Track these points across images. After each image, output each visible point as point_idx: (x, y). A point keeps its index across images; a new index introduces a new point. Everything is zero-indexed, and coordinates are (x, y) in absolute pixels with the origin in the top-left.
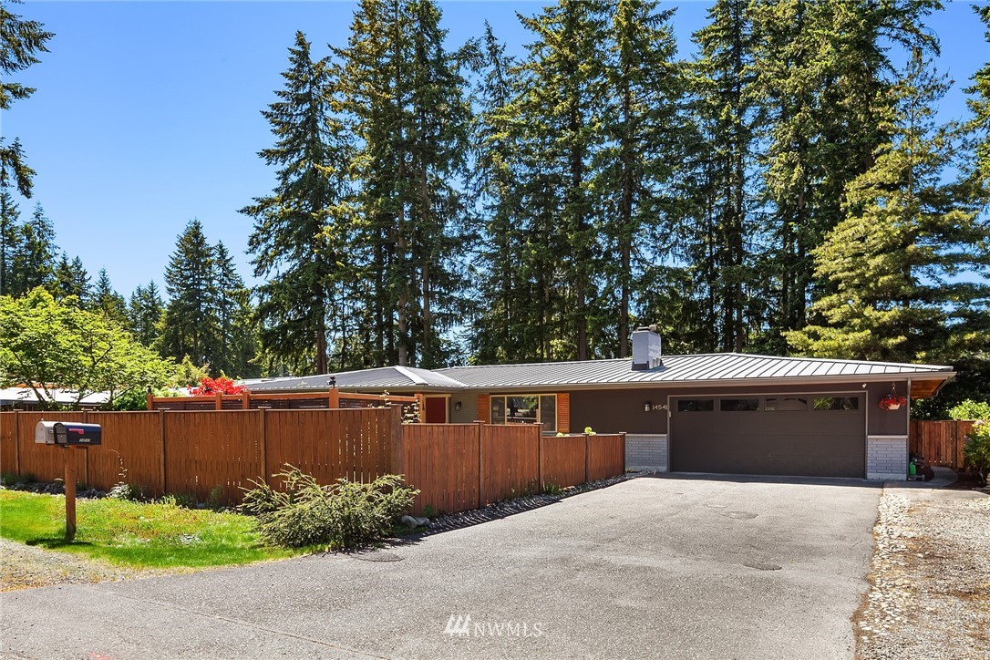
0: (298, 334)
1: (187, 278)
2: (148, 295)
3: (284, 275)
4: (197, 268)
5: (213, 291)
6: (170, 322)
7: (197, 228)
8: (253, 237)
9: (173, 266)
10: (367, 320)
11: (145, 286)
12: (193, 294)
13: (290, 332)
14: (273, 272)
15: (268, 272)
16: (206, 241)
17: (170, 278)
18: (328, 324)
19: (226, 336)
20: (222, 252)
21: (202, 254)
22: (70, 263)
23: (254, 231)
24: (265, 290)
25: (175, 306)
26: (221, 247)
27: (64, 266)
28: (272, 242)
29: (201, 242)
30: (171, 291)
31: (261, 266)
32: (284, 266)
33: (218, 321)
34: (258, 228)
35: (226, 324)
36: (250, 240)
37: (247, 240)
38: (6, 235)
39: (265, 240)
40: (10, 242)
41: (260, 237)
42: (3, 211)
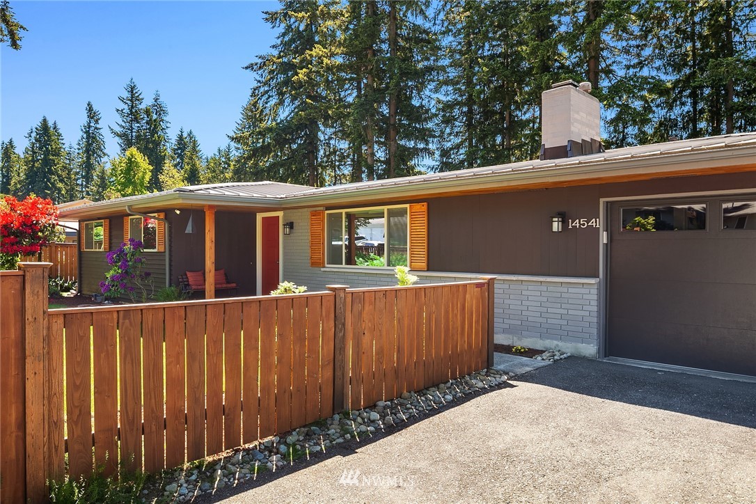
3: (282, 120)
8: (255, 90)
22: (185, 135)
23: (255, 84)
27: (181, 138)
32: (284, 113)
34: (259, 81)
36: (254, 93)
37: (250, 92)
38: (134, 115)
39: (266, 92)
40: (136, 120)
41: (262, 90)
42: (132, 97)
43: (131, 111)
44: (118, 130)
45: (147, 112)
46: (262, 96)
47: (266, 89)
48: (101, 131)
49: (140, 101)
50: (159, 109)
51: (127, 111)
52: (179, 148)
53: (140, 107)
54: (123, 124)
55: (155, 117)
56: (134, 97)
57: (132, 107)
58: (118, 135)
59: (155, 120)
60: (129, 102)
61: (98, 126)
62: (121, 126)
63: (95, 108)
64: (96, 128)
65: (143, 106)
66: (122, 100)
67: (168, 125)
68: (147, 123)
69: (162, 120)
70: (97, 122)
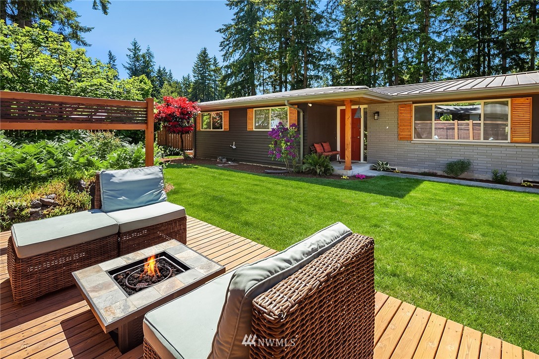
0: (243, 88)
1: (201, 71)
2: (187, 80)
3: (236, 60)
4: (205, 67)
5: (211, 76)
6: (194, 89)
7: (205, 50)
8: (222, 43)
9: (195, 66)
10: (275, 80)
11: (186, 76)
12: (203, 78)
13: (239, 87)
14: (232, 60)
15: (230, 60)
16: (209, 56)
17: (194, 72)
18: (256, 83)
19: (215, 94)
20: (215, 60)
21: (207, 61)
22: (161, 69)
23: (222, 40)
24: (228, 67)
25: (196, 82)
26: (215, 58)
27: (159, 70)
28: (231, 45)
29: (207, 56)
30: (194, 76)
31: (226, 57)
32: (237, 56)
33: (212, 88)
34: (224, 38)
35: (216, 89)
36: (221, 44)
37: (219, 44)
38: (136, 58)
39: (228, 44)
40: (138, 60)
41: (226, 43)
42: (135, 48)
43: (135, 56)
44: (128, 66)
45: (143, 56)
46: (225, 46)
47: (228, 43)
48: (116, 66)
49: (140, 50)
50: (150, 55)
51: (132, 56)
52: (158, 76)
53: (139, 54)
54: (130, 63)
55: (148, 59)
56: (136, 48)
57: (135, 54)
58: (128, 69)
59: (148, 61)
60: (133, 51)
61: (115, 64)
62: (129, 64)
63: (113, 54)
64: (114, 65)
65: (141, 53)
66: (130, 50)
67: (154, 64)
68: (143, 62)
69: (151, 61)
70: (114, 61)
